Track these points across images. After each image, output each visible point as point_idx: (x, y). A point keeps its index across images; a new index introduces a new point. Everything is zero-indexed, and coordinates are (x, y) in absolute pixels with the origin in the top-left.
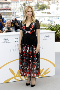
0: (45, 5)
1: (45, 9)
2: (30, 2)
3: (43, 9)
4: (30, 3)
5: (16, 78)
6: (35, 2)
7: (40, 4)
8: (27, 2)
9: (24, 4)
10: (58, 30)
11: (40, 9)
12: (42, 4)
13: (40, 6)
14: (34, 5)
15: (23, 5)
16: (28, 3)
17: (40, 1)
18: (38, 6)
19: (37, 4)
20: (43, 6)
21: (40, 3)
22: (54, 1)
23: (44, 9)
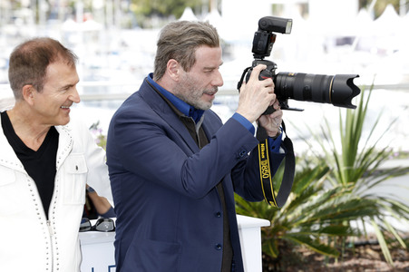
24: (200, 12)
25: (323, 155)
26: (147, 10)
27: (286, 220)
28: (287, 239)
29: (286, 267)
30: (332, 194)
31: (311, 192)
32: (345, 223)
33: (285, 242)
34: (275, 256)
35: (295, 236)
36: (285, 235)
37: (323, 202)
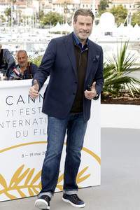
0: (58, 14)
1: (58, 23)
2: (21, 6)
3: (52, 24)
4: (22, 10)
5: (8, 192)
6: (34, 8)
7: (46, 12)
8: (15, 6)
9: (9, 13)
11: (45, 24)
12: (51, 12)
13: (46, 16)
14: (31, 15)
15: (4, 15)
16: (18, 10)
17: (46, 5)
18: (40, 16)
19: (38, 11)
20: (53, 17)
21: (44, 10)
22: (80, 5)
23: (56, 24)
24: (62, 24)
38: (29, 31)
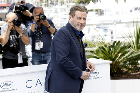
1: (91, 2)
3: (86, 2)
10: (119, 53)
23: (89, 3)
24: (95, 2)
25: (129, 42)
26: (79, 2)
27: (119, 61)
28: (119, 66)
29: (119, 75)
30: (132, 53)
31: (126, 52)
32: (136, 61)
33: (119, 67)
34: (116, 72)
35: (121, 65)
36: (118, 65)
37: (130, 55)
38: (65, 10)
